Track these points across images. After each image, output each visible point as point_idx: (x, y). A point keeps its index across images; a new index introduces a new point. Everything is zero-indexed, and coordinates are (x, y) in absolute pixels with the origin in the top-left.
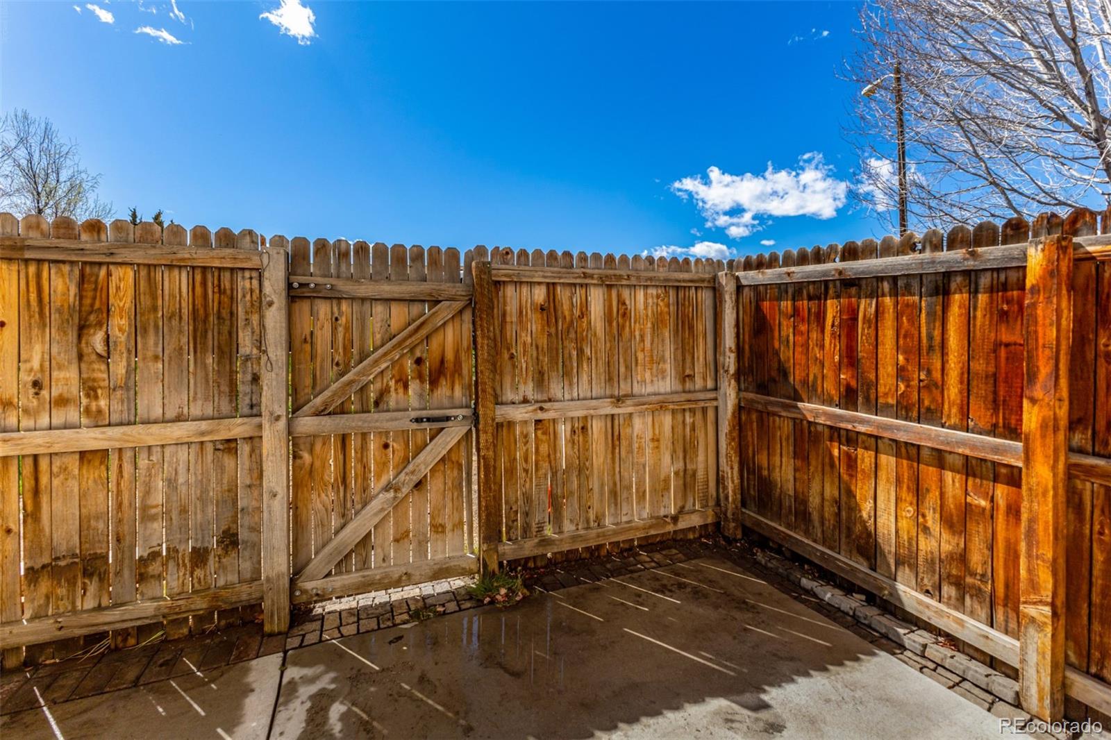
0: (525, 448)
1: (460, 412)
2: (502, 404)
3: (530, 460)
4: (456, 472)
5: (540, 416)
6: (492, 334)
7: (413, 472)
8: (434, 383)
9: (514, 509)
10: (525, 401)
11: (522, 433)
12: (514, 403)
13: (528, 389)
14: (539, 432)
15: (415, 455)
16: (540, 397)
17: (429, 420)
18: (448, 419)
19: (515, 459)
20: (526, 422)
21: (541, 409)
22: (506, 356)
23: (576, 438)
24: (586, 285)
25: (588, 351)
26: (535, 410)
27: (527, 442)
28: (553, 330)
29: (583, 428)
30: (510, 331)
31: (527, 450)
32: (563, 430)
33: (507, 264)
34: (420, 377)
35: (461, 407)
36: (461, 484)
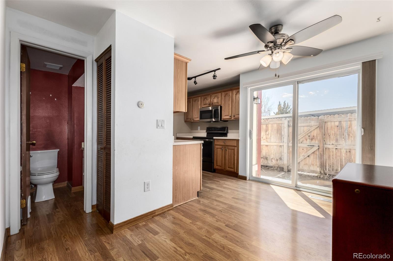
0: (332, 154)
1: (316, 145)
2: (327, 144)
3: (334, 156)
4: (316, 156)
5: (336, 147)
6: (322, 132)
7: (307, 154)
8: (312, 139)
9: (330, 165)
10: (333, 144)
11: (332, 151)
12: (330, 145)
13: (334, 142)
14: (336, 151)
15: (308, 151)
16: (337, 144)
17: (310, 146)
18: (314, 146)
19: (330, 155)
20: (333, 148)
21: (336, 146)
22: (328, 136)
23: (347, 153)
24: (351, 121)
25: (351, 135)
26: (335, 146)
27: (333, 152)
28: (341, 131)
29: (349, 151)
30: (329, 131)
31: (333, 154)
32: (344, 151)
33: (328, 118)
34: (309, 139)
35: (317, 144)
36: (317, 158)
